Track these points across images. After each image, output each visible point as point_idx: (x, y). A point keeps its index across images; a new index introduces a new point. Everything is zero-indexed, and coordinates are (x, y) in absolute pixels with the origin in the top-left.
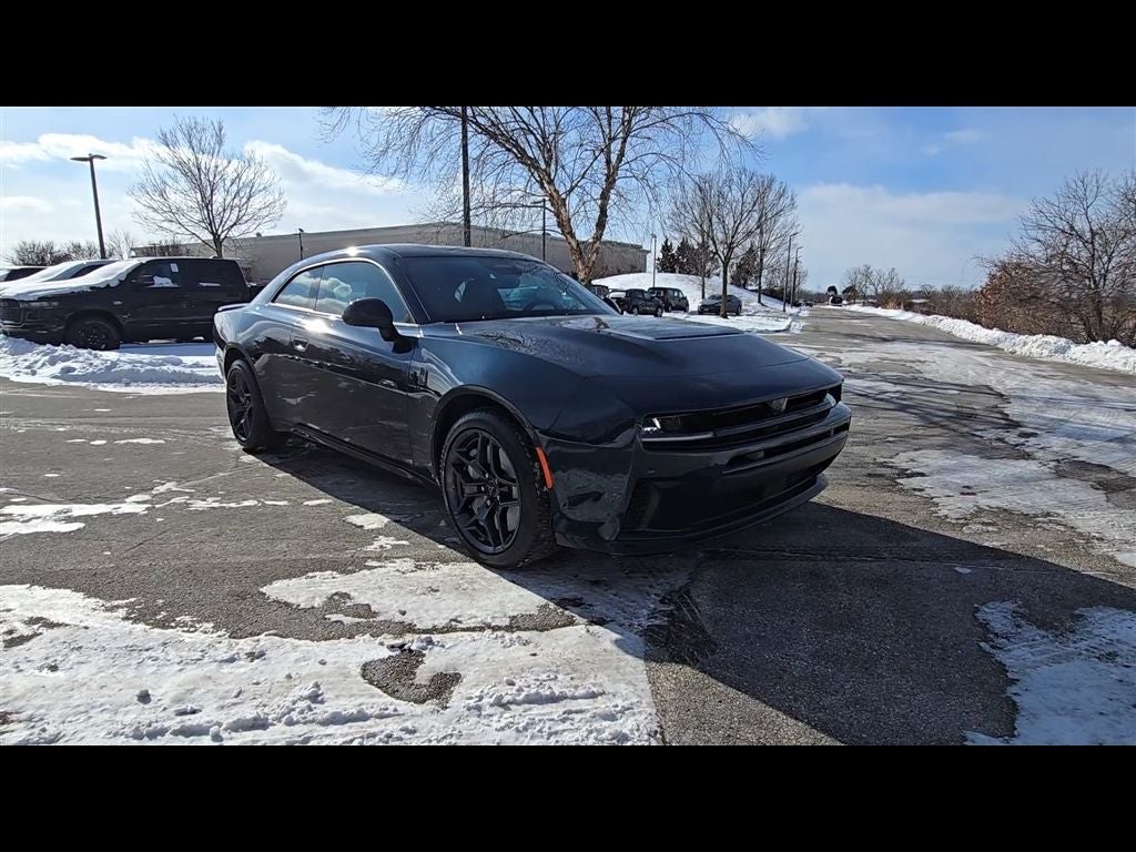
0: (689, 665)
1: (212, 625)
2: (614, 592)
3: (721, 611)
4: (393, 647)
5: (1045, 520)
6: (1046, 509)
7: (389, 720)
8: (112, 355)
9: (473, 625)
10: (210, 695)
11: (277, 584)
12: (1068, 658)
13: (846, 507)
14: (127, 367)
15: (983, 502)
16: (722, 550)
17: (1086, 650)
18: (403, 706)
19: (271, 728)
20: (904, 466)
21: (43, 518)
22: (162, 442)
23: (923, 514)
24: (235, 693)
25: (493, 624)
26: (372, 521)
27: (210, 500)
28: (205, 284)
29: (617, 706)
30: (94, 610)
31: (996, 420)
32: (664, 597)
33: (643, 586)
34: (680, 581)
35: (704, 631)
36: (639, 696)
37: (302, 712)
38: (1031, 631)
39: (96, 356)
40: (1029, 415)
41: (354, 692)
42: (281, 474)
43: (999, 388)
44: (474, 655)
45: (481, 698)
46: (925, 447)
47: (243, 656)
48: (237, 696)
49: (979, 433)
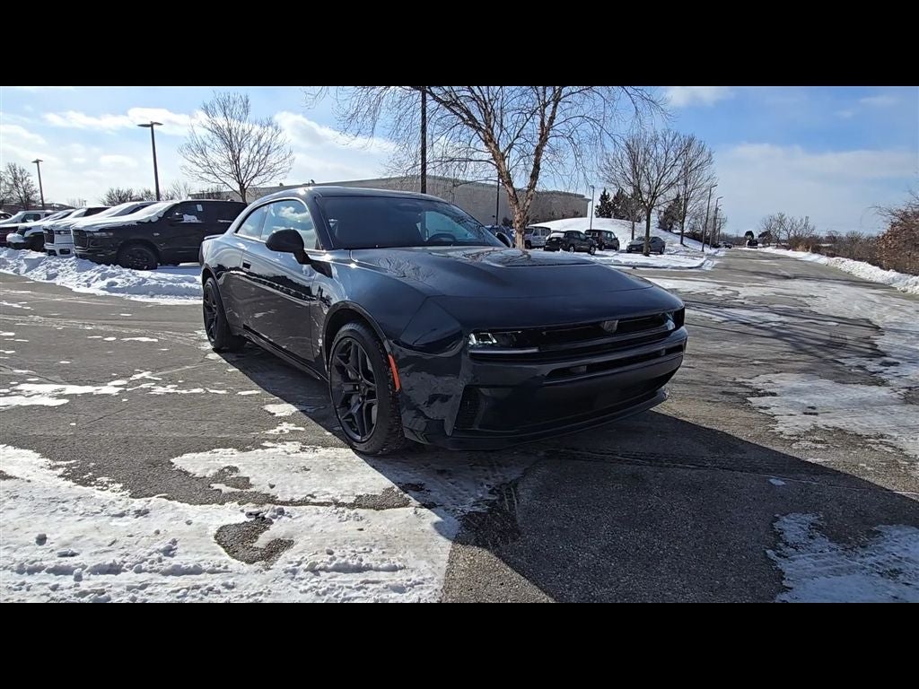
0: (489, 549)
1: (121, 485)
2: (453, 480)
3: (536, 504)
4: (251, 514)
5: (877, 441)
6: (881, 431)
7: (218, 575)
8: (145, 274)
9: (323, 501)
10: (91, 543)
11: (187, 456)
12: (850, 571)
13: (690, 420)
14: (154, 282)
15: (821, 421)
16: (562, 450)
17: (871, 565)
18: (235, 564)
19: (122, 573)
20: (760, 386)
21: (42, 394)
22: (156, 340)
23: (759, 429)
24: (108, 543)
25: (340, 501)
26: (284, 409)
27: (169, 386)
28: (222, 221)
29: (410, 580)
30: (42, 467)
31: (862, 349)
32: (494, 489)
33: (480, 477)
34: (513, 474)
35: (514, 521)
36: (434, 573)
37: (152, 562)
38: (822, 543)
39: (134, 274)
40: (897, 347)
41: (202, 549)
42: (232, 369)
43: (878, 322)
44: (312, 526)
45: (299, 563)
46: (787, 371)
47: (132, 513)
48: (110, 545)
49: (842, 361)
